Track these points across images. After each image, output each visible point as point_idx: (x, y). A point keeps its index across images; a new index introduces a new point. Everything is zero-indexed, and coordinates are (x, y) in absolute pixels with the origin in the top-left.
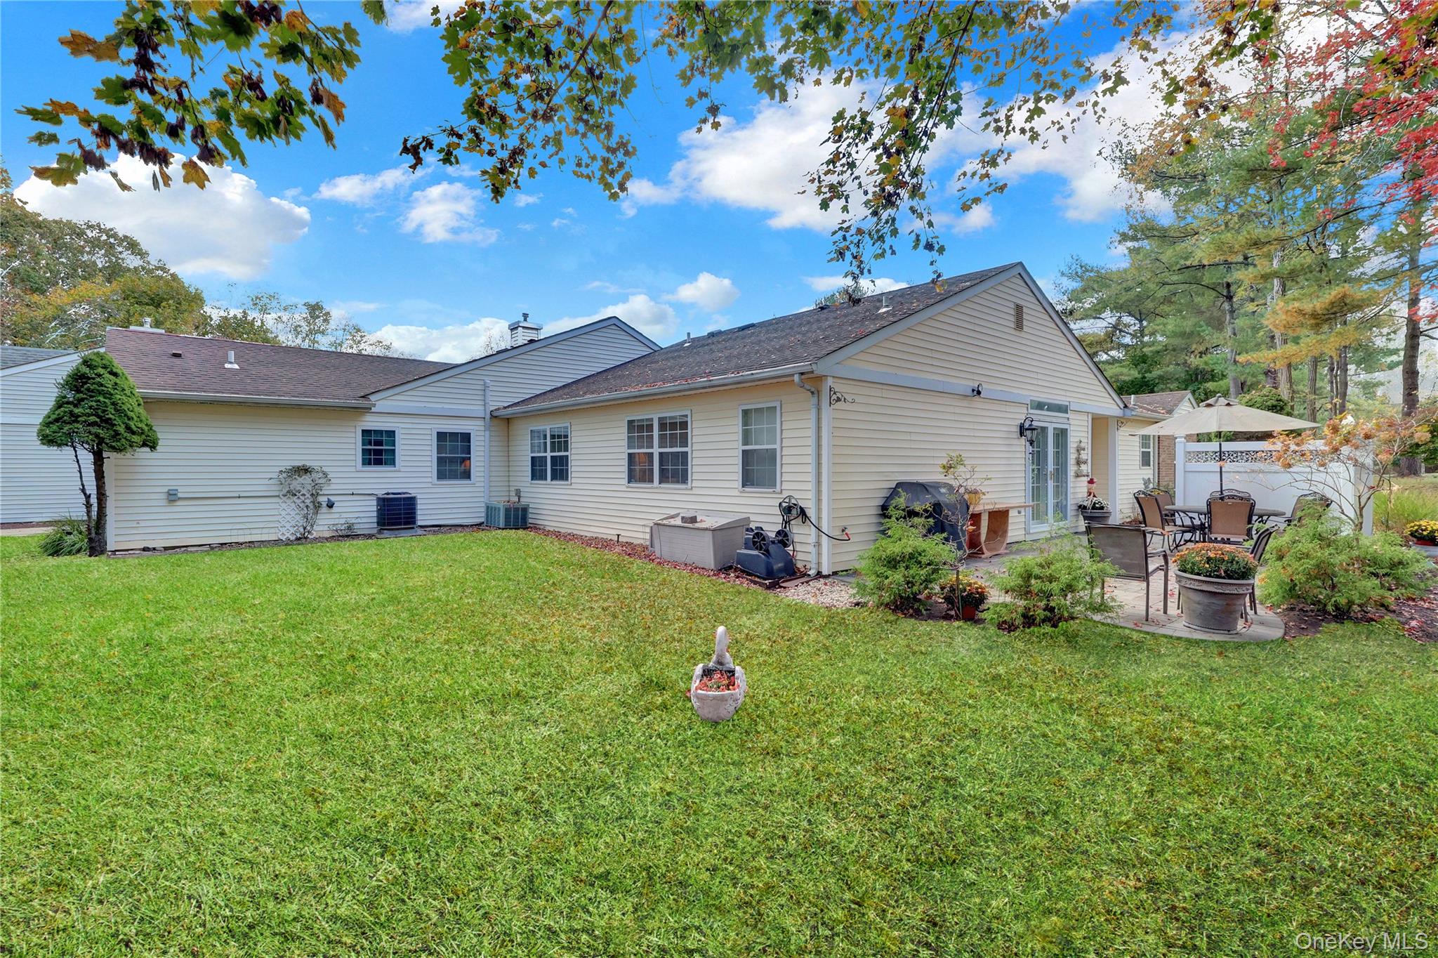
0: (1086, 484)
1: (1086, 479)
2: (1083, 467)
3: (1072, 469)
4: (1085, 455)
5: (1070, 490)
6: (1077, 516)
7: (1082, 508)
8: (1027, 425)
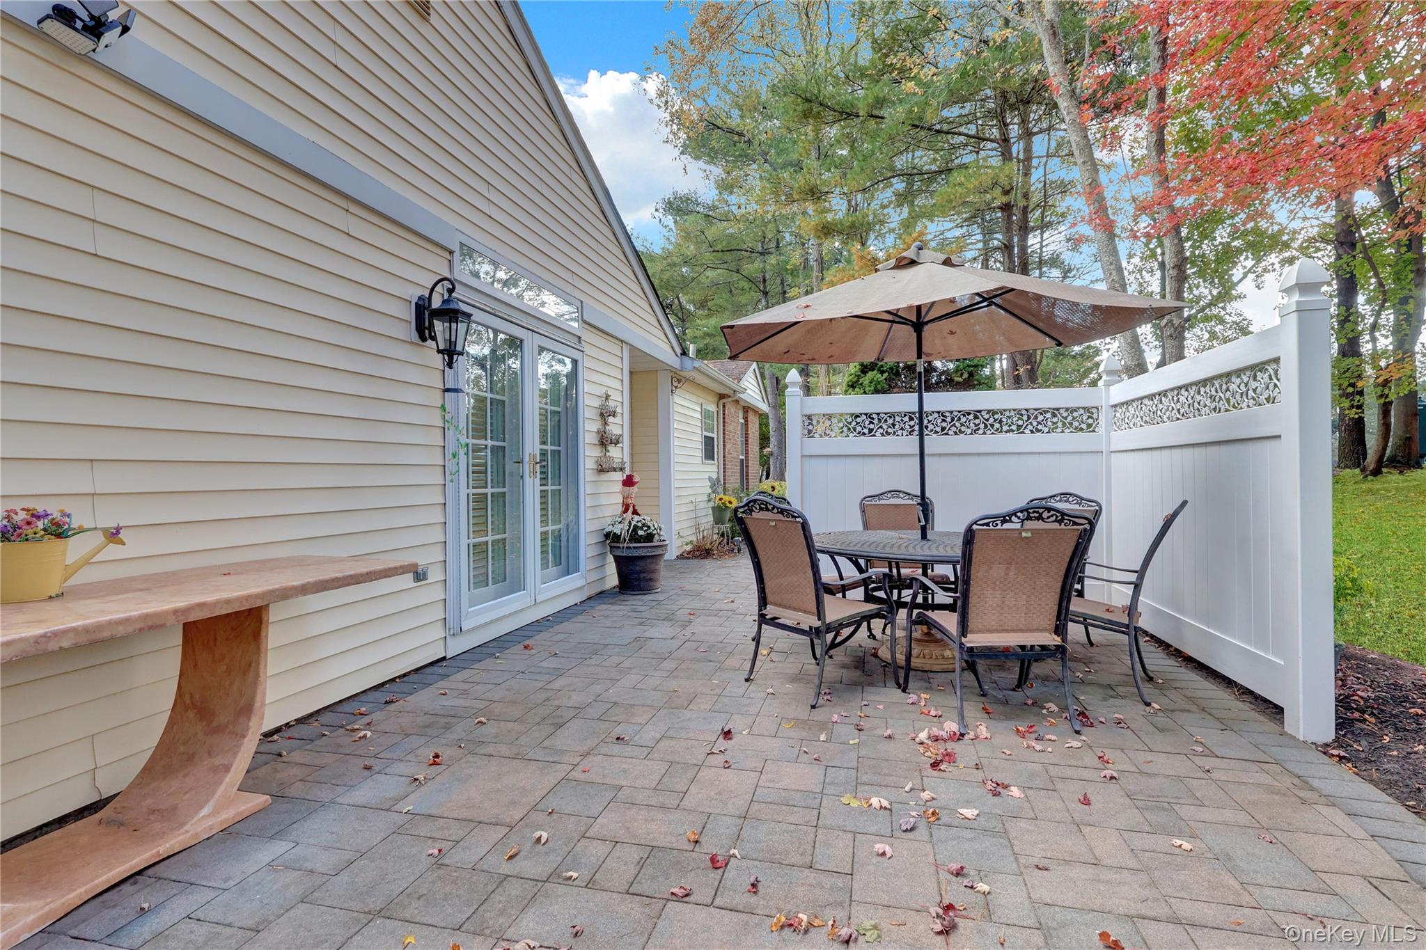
0: (619, 487)
1: (619, 477)
2: (615, 453)
3: (589, 455)
4: (617, 426)
5: (585, 502)
6: (603, 555)
7: (611, 538)
8: (436, 303)
